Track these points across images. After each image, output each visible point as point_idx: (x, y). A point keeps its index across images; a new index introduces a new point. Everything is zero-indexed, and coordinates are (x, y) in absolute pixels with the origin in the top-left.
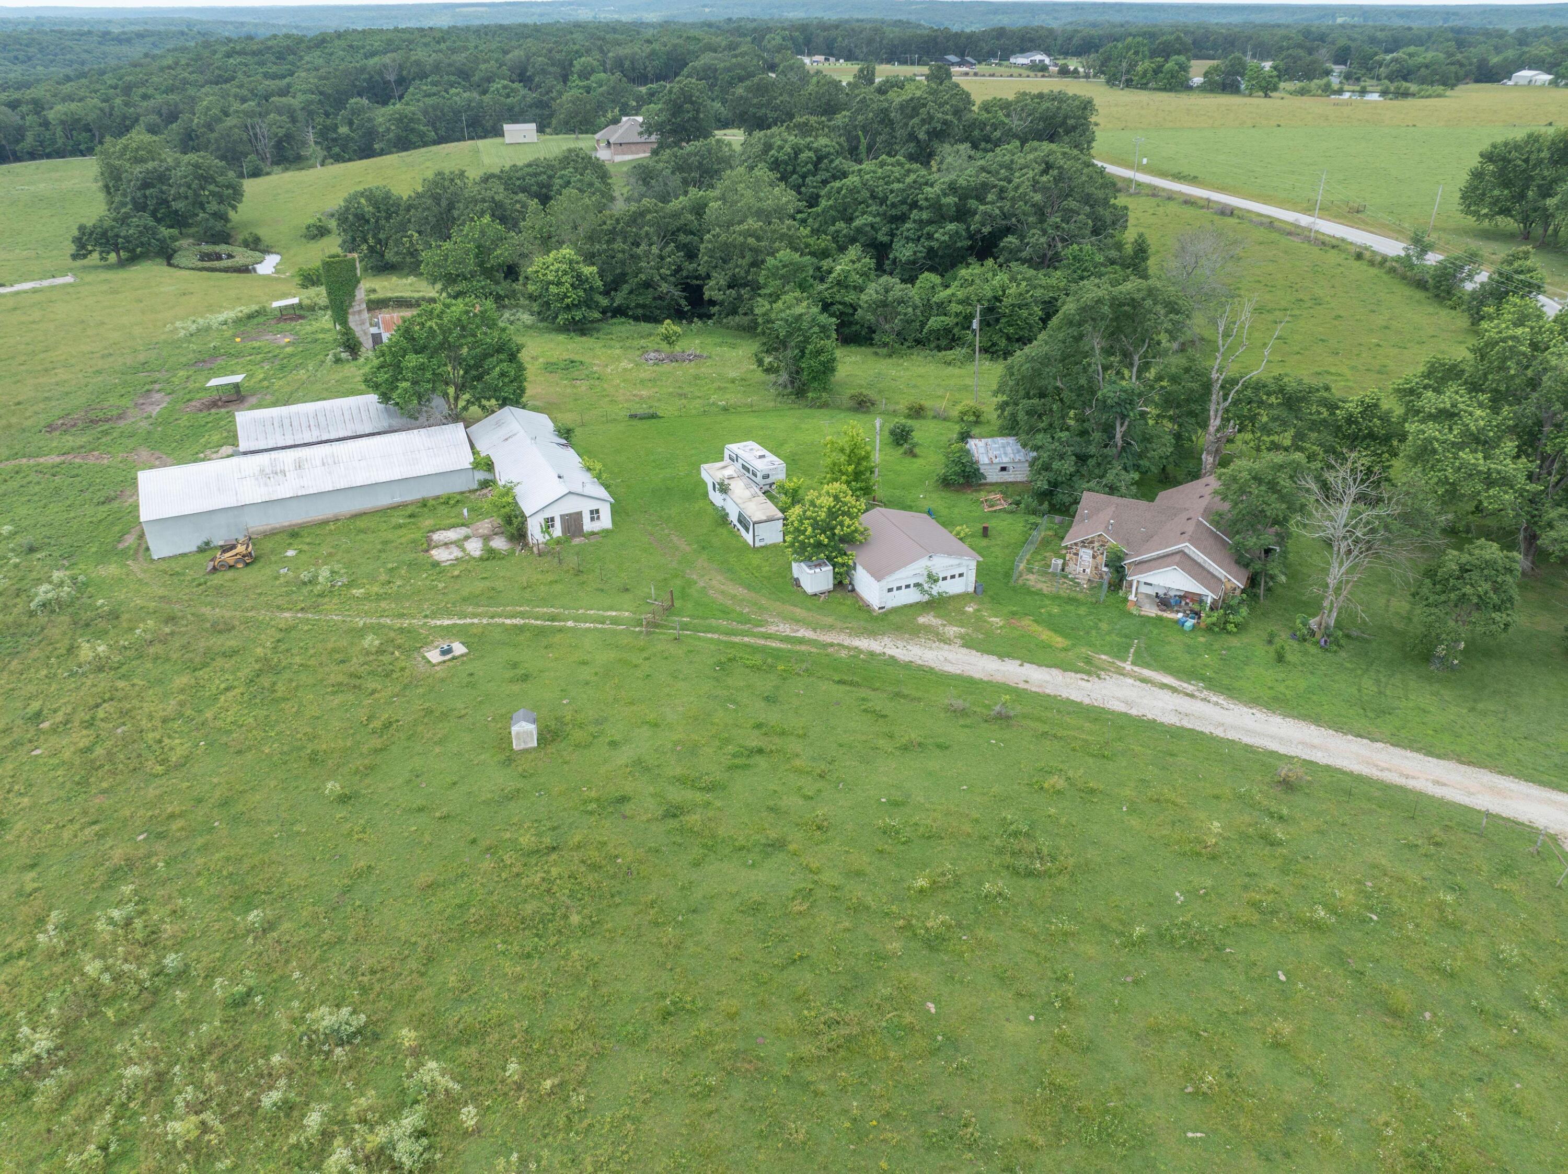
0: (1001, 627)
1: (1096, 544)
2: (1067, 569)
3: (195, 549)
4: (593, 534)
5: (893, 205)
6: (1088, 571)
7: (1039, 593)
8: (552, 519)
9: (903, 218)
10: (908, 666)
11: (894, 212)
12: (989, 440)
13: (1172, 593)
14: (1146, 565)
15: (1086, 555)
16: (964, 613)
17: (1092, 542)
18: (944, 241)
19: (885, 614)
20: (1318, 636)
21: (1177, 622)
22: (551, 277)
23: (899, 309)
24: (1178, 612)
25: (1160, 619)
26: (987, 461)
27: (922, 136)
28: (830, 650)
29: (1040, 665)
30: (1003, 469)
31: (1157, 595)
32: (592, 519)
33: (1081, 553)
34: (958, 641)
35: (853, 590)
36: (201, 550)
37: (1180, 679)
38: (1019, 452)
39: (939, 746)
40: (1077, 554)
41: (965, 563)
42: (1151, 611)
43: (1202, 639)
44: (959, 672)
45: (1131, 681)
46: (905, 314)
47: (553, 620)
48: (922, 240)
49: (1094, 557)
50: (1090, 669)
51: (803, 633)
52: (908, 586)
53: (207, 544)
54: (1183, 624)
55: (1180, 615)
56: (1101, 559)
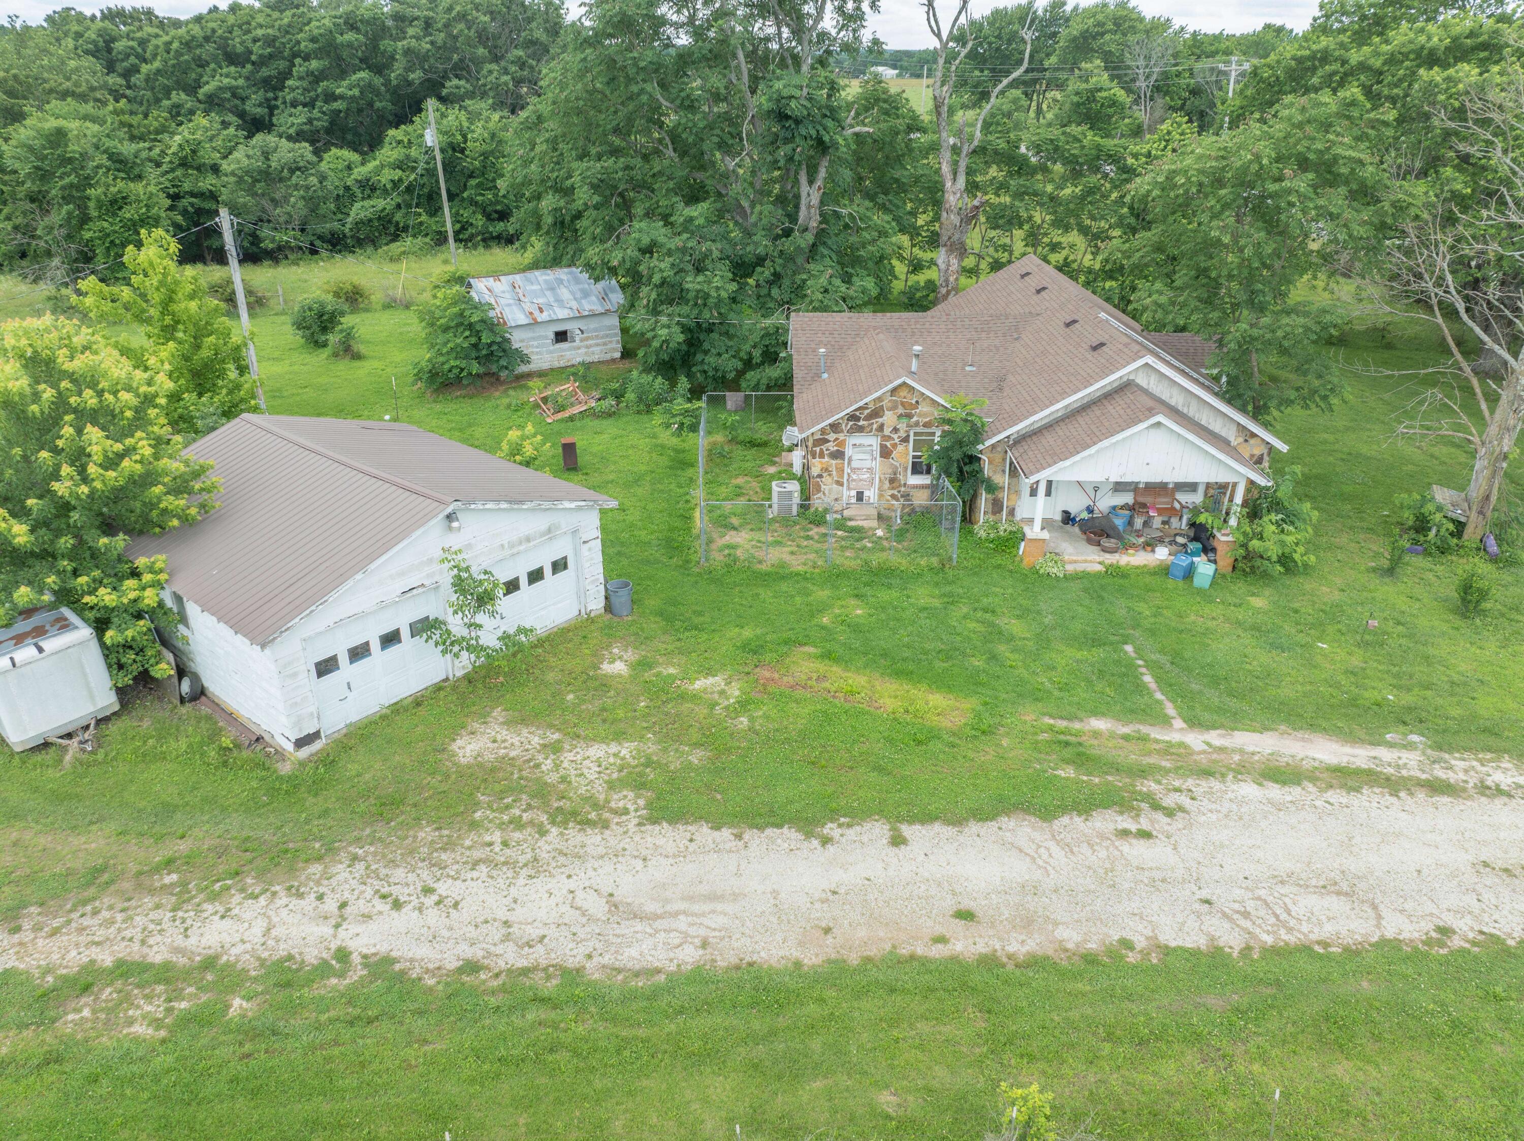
0: (744, 705)
1: (889, 418)
2: (818, 502)
5: (262, 61)
6: (871, 494)
7: (779, 575)
11: (265, 71)
12: (518, 278)
13: (1105, 503)
14: (1049, 439)
15: (862, 452)
16: (604, 685)
17: (877, 413)
19: (327, 761)
20: (1470, 536)
21: (1165, 570)
24: (1150, 546)
25: (1114, 572)
26: (523, 320)
29: (958, 821)
30: (561, 336)
31: (1068, 518)
33: (849, 451)
34: (625, 799)
35: (199, 693)
37: (1350, 738)
38: (586, 294)
40: (838, 455)
41: (566, 522)
42: (1089, 558)
43: (1257, 602)
44: (689, 955)
45: (1248, 790)
49: (885, 453)
52: (390, 639)
54: (1189, 573)
55: (1162, 553)
56: (905, 454)
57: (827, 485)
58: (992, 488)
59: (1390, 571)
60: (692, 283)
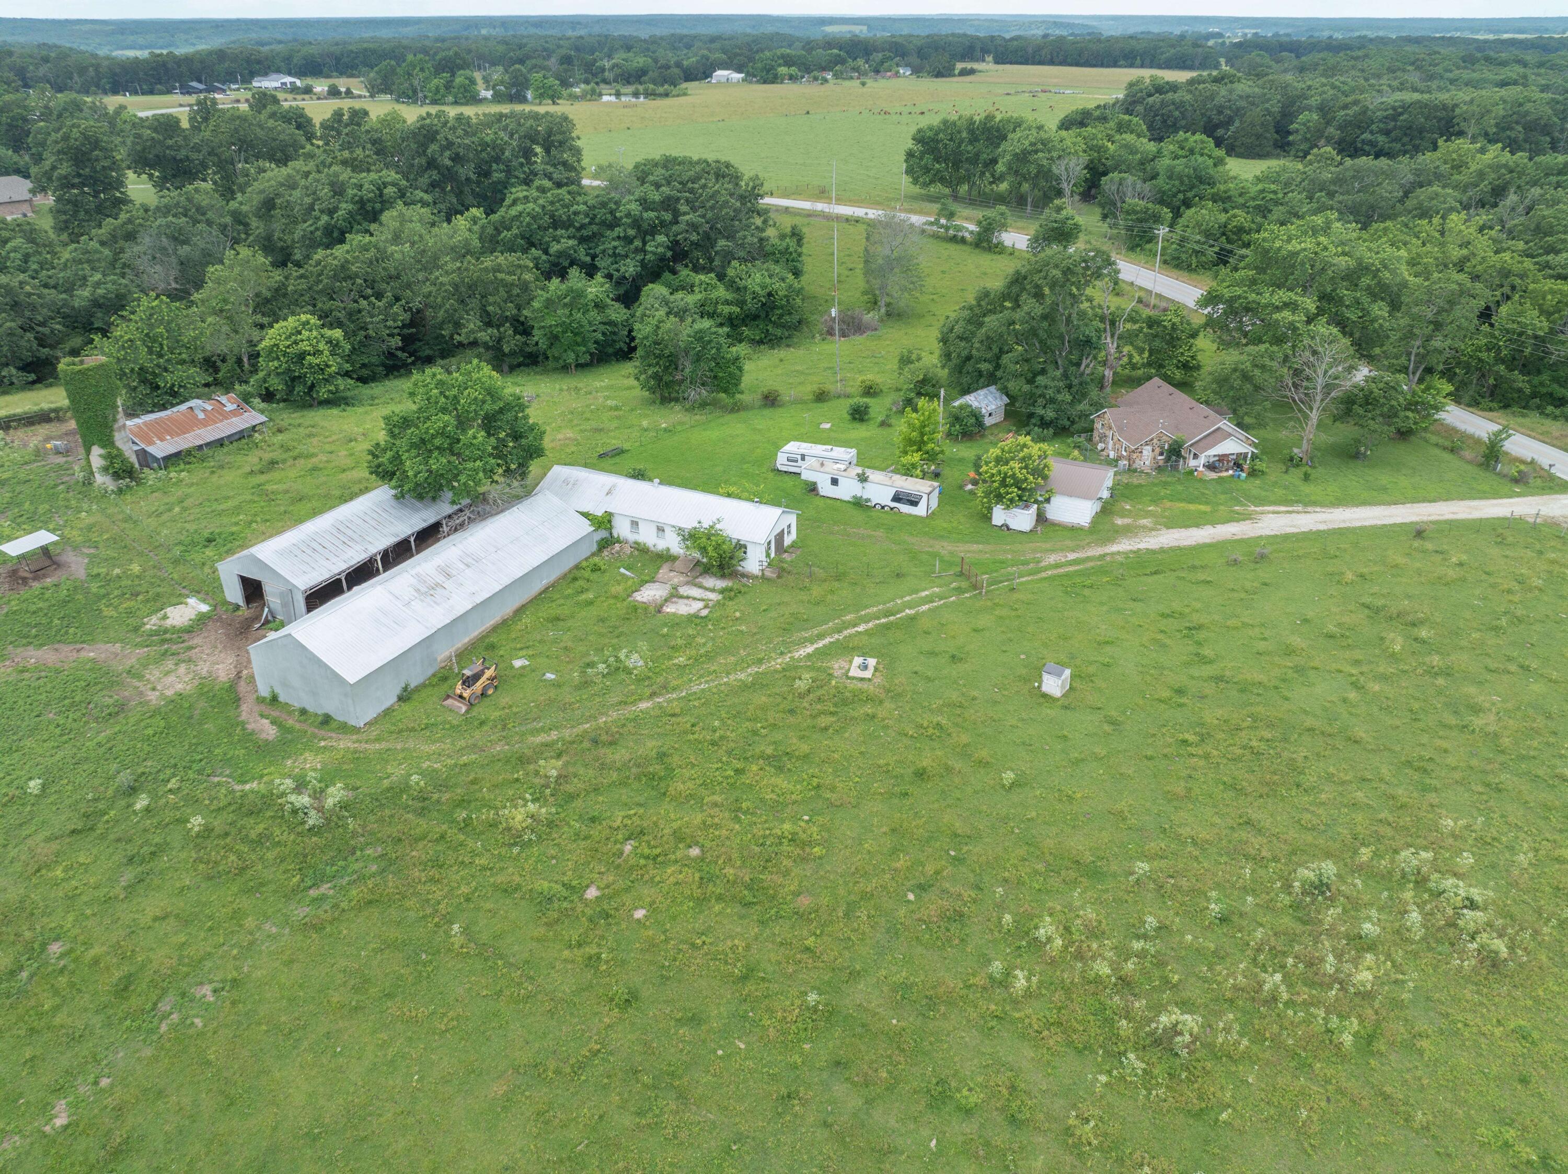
0: (1163, 511)
1: (1155, 441)
2: (1135, 466)
3: (395, 699)
4: (789, 547)
5: (583, 227)
6: (1149, 463)
8: (770, 542)
9: (600, 237)
10: (1162, 550)
11: (585, 233)
12: (976, 394)
13: (1212, 460)
14: (1201, 444)
15: (1147, 451)
16: (1129, 510)
17: (1151, 440)
18: (657, 254)
19: (1092, 527)
20: (1304, 461)
21: (1232, 476)
24: (1227, 470)
25: (1220, 478)
28: (1108, 559)
30: (991, 415)
31: (1205, 465)
32: (788, 533)
33: (1144, 451)
35: (1051, 520)
36: (400, 699)
38: (997, 398)
39: (1265, 584)
42: (1213, 475)
43: (1258, 481)
44: (1194, 543)
45: (1271, 515)
47: (893, 615)
48: (633, 255)
49: (1153, 451)
50: (1246, 517)
51: (1072, 556)
53: (405, 689)
54: (1239, 476)
55: (1231, 472)
56: (1158, 450)
57: (1137, 461)
58: (1185, 458)
59: (1286, 472)
60: (1060, 397)
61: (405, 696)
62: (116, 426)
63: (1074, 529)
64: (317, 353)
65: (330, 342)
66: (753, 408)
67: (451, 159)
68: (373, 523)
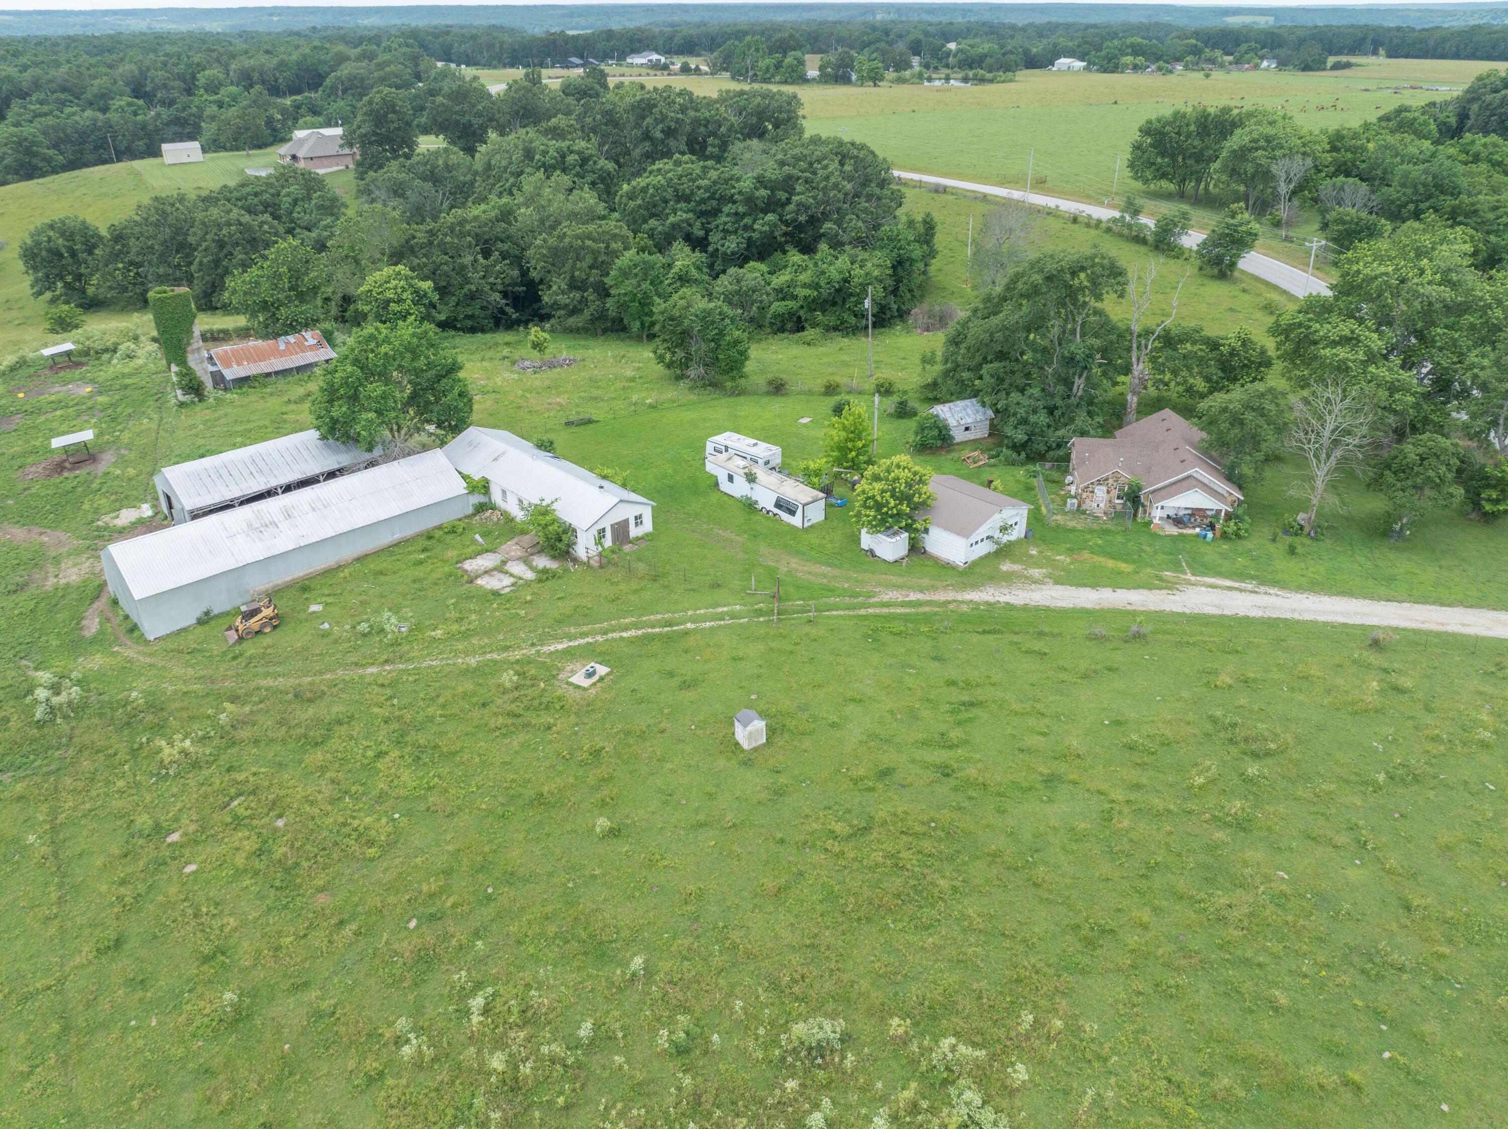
0: (1071, 563)
1: (1110, 481)
2: (1084, 507)
3: (194, 621)
4: (638, 539)
5: (702, 201)
6: (1102, 505)
7: (1073, 530)
8: (604, 530)
9: (716, 212)
10: (1025, 608)
11: (703, 207)
12: (951, 404)
13: (1181, 513)
14: (1163, 492)
15: (1101, 492)
16: (1032, 556)
17: (1107, 479)
18: (765, 232)
19: (969, 567)
20: (1306, 530)
21: (1198, 535)
22: (390, 295)
23: (755, 297)
24: (1194, 527)
25: (1181, 535)
26: (955, 424)
27: (658, 135)
28: (951, 607)
29: (1129, 589)
30: (967, 429)
31: (1169, 517)
32: (637, 524)
33: (1096, 492)
34: (1048, 580)
35: (925, 552)
36: (200, 622)
37: (1236, 581)
38: (978, 412)
39: (1110, 669)
40: (1092, 492)
41: (1021, 512)
42: (1174, 531)
43: (1225, 547)
44: (1071, 606)
45: (1203, 589)
46: (761, 302)
47: (670, 625)
48: (740, 232)
49: (1108, 492)
50: (1169, 586)
51: (913, 597)
52: (982, 540)
53: (207, 613)
54: (1205, 537)
55: (1198, 530)
56: (1115, 493)
57: (1088, 501)
58: (1143, 506)
59: (1274, 540)
60: (1033, 418)
61: (206, 619)
62: (189, 349)
63: (947, 567)
64: (400, 301)
65: (416, 292)
66: (755, 393)
67: (662, 131)
68: (289, 459)
